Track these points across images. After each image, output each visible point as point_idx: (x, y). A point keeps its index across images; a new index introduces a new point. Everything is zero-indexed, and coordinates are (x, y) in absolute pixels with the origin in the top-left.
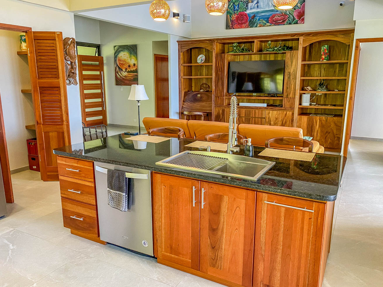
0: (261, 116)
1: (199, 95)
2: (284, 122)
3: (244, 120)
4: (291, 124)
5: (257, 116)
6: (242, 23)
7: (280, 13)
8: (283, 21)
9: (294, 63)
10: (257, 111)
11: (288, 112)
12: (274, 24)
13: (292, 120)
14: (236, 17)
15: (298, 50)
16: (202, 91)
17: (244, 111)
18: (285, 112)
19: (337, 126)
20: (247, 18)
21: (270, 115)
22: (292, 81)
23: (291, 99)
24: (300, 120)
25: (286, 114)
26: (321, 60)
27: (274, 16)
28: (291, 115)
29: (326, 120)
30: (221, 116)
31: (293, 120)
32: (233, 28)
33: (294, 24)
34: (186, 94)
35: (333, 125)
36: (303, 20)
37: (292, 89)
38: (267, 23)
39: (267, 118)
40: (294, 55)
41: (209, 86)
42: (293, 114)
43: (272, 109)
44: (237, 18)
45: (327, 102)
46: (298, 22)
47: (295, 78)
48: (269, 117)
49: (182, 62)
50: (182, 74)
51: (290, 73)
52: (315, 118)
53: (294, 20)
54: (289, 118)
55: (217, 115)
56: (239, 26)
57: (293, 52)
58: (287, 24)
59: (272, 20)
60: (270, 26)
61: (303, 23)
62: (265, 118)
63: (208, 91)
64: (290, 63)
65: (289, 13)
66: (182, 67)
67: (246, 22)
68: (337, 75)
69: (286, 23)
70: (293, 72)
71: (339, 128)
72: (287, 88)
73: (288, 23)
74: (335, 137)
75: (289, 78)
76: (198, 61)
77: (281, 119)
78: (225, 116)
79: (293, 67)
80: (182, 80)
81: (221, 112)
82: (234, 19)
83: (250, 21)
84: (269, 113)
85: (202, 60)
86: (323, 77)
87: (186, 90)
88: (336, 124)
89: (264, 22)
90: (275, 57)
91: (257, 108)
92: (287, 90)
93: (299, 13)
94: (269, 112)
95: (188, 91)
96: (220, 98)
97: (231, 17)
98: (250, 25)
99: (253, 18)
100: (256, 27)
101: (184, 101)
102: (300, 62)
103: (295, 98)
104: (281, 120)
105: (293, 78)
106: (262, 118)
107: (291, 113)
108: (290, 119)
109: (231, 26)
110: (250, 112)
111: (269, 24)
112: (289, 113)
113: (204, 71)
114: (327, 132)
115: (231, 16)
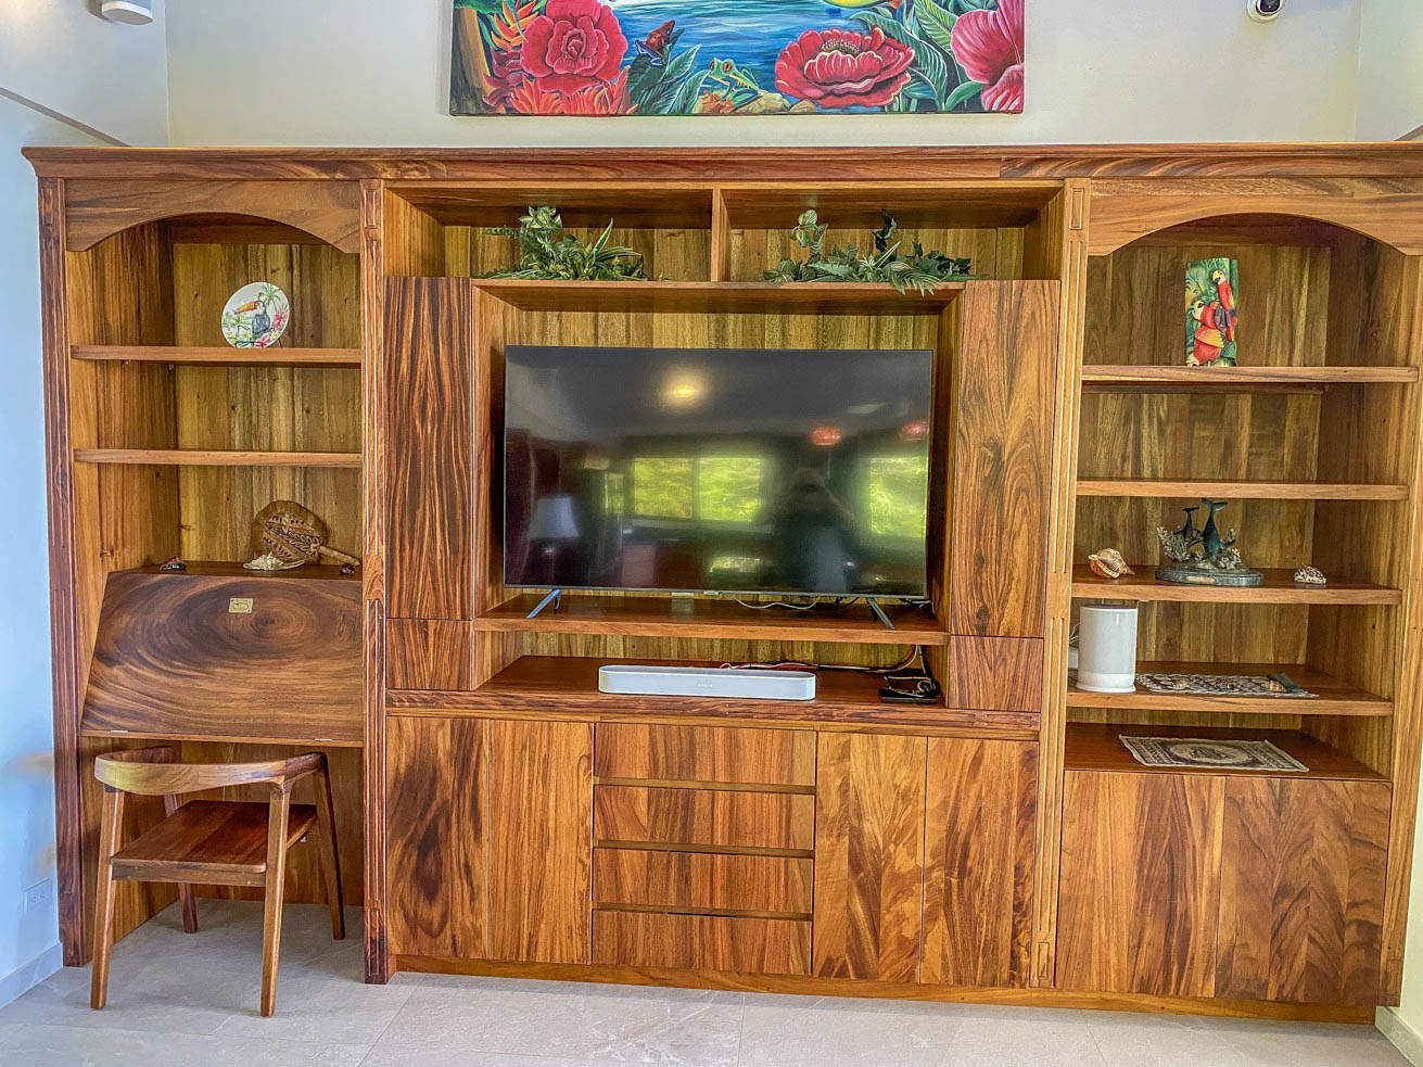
0: (780, 776)
1: (241, 606)
2: (963, 825)
3: (642, 808)
4: (1022, 833)
5: (749, 773)
6: (573, 81)
7: (859, 26)
8: (878, 87)
9: (1028, 376)
10: (748, 737)
11: (991, 748)
12: (811, 99)
13: (1028, 809)
14: (530, 32)
15: (1059, 278)
16: (265, 562)
17: (643, 735)
18: (970, 747)
19: (1354, 841)
20: (616, 46)
21: (856, 763)
22: (1020, 510)
23: (1014, 642)
24: (1087, 802)
25: (977, 760)
26: (1192, 359)
27: (811, 44)
28: (1016, 766)
29: (1280, 804)
30: (448, 775)
31: (1033, 805)
32: (511, 112)
33: (959, 108)
34: (120, 591)
35: (1325, 838)
36: (1017, 84)
37: (1019, 572)
38: (761, 92)
39: (827, 792)
40: (1027, 311)
41: (321, 525)
42: (1030, 759)
43: (863, 717)
44: (540, 41)
45: (1185, 644)
46: (985, 100)
47: (1040, 485)
48: (845, 785)
49: (77, 329)
50: (81, 433)
51: (997, 448)
52: (1197, 788)
53: (953, 82)
54: (1001, 792)
55: (409, 768)
56: (550, 96)
57: (1021, 291)
58: (907, 110)
59: (798, 74)
60: (784, 111)
61: (1018, 110)
62: (811, 791)
63: (315, 568)
64: (995, 373)
65: (922, 34)
66: (81, 377)
67: (610, 70)
68: (1243, 472)
69: (899, 103)
70: (1023, 437)
71: (1374, 854)
72: (980, 561)
73: (914, 102)
74: (1341, 925)
75: (994, 483)
76: (229, 333)
77: (940, 797)
78: (483, 777)
79: (1022, 402)
80: (86, 477)
81: (444, 742)
82: (515, 41)
83: (637, 67)
84: (844, 753)
85: (262, 327)
86: (1154, 479)
87: (130, 557)
88: (1346, 829)
89: (742, 80)
90: (821, 333)
91: (747, 710)
92: (978, 572)
93: (991, 37)
94: (847, 746)
95: (149, 566)
96: (438, 634)
97: (490, 28)
98: (633, 97)
99: (661, 49)
100: (684, 111)
101: (102, 656)
102: (1073, 369)
103: (1037, 636)
104: (945, 803)
105: (1020, 490)
106: (788, 791)
107: (1014, 752)
108: (1009, 795)
109: (490, 89)
110: (692, 743)
111: (778, 96)
112: (1003, 754)
113: (282, 414)
114: (1284, 891)
115: (493, 19)
